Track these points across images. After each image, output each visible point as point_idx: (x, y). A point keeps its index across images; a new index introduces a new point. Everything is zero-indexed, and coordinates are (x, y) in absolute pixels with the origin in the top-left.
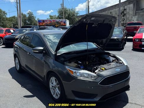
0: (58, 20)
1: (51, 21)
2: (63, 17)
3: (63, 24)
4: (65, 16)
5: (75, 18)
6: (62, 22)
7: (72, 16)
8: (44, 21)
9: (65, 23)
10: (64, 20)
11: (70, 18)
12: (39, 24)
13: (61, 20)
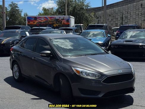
0: (57, 17)
1: (48, 19)
2: (65, 12)
3: (65, 22)
4: (68, 10)
5: (84, 14)
6: (63, 19)
7: (79, 11)
8: (35, 18)
9: (68, 21)
10: (66, 17)
11: (76, 13)
12: (29, 22)
13: (62, 17)
